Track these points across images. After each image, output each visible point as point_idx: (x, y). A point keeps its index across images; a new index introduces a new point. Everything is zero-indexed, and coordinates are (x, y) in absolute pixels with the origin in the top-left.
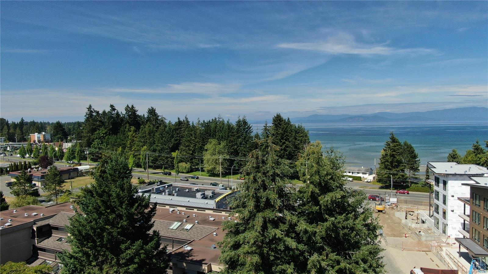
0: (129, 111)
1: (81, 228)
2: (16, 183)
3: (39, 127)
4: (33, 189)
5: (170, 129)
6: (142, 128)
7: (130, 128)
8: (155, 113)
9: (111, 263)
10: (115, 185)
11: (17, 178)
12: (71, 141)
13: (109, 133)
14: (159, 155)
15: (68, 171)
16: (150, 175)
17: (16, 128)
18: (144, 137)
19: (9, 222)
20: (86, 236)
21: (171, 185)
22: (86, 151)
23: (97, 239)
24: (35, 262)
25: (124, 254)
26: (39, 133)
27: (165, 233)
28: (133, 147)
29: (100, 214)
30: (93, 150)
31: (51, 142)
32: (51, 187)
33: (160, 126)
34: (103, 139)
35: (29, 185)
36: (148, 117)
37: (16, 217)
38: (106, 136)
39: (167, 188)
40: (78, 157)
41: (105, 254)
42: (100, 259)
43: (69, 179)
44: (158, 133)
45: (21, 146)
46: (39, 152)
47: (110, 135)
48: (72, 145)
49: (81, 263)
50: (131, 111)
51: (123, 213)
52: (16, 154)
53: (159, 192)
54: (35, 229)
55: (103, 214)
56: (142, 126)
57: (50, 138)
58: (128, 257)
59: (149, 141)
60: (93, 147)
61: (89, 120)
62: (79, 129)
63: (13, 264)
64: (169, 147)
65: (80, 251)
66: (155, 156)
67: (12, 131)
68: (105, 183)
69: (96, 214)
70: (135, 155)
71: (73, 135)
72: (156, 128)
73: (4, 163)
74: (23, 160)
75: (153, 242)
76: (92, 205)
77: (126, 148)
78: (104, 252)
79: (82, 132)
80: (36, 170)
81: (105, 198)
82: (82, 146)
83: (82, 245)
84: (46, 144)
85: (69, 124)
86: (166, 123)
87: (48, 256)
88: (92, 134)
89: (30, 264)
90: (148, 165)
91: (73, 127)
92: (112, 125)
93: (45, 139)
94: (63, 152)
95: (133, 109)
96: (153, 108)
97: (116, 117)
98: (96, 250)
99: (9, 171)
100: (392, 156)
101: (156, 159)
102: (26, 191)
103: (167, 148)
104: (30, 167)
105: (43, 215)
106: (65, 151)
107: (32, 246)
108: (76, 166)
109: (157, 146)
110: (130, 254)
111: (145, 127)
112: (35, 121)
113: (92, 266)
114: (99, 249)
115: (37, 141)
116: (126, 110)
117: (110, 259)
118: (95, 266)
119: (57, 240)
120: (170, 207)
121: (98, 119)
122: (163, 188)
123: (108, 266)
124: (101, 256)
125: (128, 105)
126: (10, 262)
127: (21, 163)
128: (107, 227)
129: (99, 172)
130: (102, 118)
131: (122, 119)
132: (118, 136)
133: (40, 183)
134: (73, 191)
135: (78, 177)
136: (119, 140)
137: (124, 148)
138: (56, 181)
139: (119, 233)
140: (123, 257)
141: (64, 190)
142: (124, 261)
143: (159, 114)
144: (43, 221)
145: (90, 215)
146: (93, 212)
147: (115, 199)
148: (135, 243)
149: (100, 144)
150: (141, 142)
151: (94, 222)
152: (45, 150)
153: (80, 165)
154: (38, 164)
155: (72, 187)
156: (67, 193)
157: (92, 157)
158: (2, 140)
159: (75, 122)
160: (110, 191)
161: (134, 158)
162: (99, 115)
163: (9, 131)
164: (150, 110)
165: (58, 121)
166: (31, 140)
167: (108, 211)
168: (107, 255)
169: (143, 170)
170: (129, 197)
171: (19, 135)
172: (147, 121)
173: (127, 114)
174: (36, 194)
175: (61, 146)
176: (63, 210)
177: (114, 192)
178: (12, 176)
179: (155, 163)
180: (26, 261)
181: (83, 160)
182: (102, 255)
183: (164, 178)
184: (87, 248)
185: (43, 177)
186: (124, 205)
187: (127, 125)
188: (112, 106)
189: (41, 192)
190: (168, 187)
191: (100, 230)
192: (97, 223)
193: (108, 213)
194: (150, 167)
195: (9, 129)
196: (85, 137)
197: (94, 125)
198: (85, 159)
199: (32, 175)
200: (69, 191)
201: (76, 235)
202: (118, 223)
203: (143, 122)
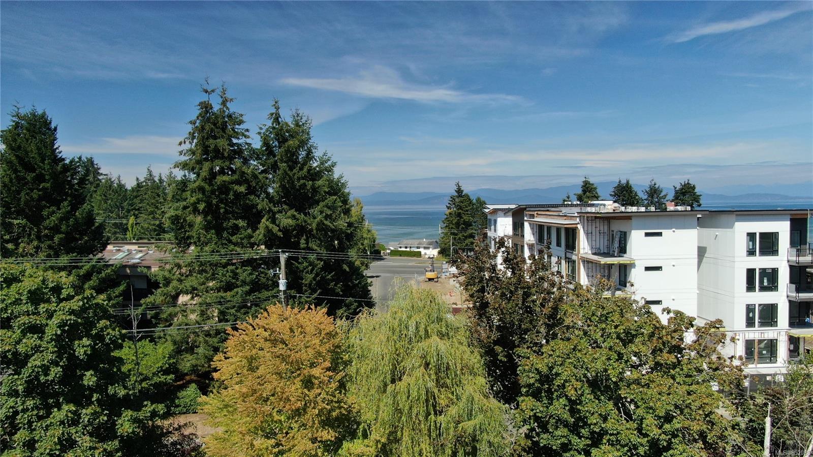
64: (118, 215)
100: (459, 215)
103: (115, 216)
120: (114, 247)
143: (99, 167)
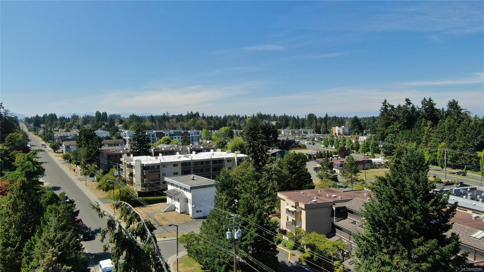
0: (426, 104)
1: (374, 214)
2: (321, 168)
3: (340, 122)
4: (333, 175)
5: (476, 124)
6: (441, 122)
7: (426, 123)
8: (457, 106)
9: (402, 254)
10: (410, 176)
11: (321, 164)
12: (366, 134)
13: (404, 127)
14: (461, 153)
15: (363, 162)
16: (448, 174)
17: (322, 122)
18: (442, 133)
19: (315, 199)
20: (378, 222)
21: (475, 189)
22: (380, 145)
23: (389, 227)
24: (333, 237)
25: (417, 250)
26: (340, 126)
27: (465, 240)
28: (429, 143)
29: (393, 203)
30: (386, 143)
31: (349, 135)
32: (347, 175)
33: (463, 121)
34: (397, 133)
35: (330, 171)
36: (448, 111)
37: (320, 196)
38: (400, 130)
39: (469, 191)
40: (372, 150)
41: (396, 244)
42: (392, 248)
43: (363, 169)
44: (460, 129)
45: (325, 137)
46: (339, 143)
47: (404, 130)
48: (367, 139)
49: (372, 247)
50: (429, 105)
51: (416, 206)
52: (321, 144)
53: (458, 194)
54: (334, 209)
55: (396, 204)
56: (440, 121)
57: (348, 131)
58: (421, 253)
59: (448, 137)
60: (387, 141)
61: (384, 115)
62: (373, 123)
63: (317, 234)
64: (474, 145)
65: (373, 235)
66: (455, 154)
67: (318, 124)
68: (399, 173)
69: (390, 203)
70: (431, 151)
71: (368, 130)
72: (457, 123)
73: (312, 151)
74: (326, 150)
75: (451, 246)
76: (385, 193)
77: (422, 143)
78: (395, 241)
79: (377, 126)
80: (336, 158)
81: (399, 188)
82: (376, 140)
83: (375, 230)
84: (344, 136)
85: (365, 119)
86: (471, 117)
87: (344, 235)
88: (386, 129)
89: (329, 238)
90: (447, 163)
91: (369, 122)
92: (407, 120)
93: (344, 132)
94: (359, 145)
95: (430, 102)
96: (455, 101)
97: (412, 111)
98: (388, 238)
99: (316, 158)
101: (456, 157)
102: (328, 176)
103: (472, 145)
104: (331, 156)
105: (341, 197)
106: (360, 143)
107: (331, 224)
108: (370, 158)
109: (459, 143)
110: (422, 251)
111: (444, 122)
112: (337, 116)
113: (383, 252)
114: (391, 237)
115: (337, 134)
116: (422, 104)
117: (401, 250)
118: (385, 254)
119: (352, 223)
120: (473, 212)
121: (392, 113)
122: (464, 190)
123: (398, 257)
124: (392, 246)
125: (425, 98)
126: (314, 232)
127: (324, 151)
128: (399, 217)
129: (394, 162)
130: (396, 113)
131: (418, 114)
132: (413, 130)
133: (339, 170)
134: (367, 181)
135: (371, 168)
136: (413, 135)
137: (419, 143)
138: (352, 170)
139: (411, 226)
140: (415, 252)
141: (359, 179)
142: (416, 257)
143: (462, 108)
144: (341, 203)
145: (384, 203)
146: (386, 201)
147: (409, 190)
148: (429, 241)
149: (393, 138)
150: (439, 138)
151: (387, 210)
152: (343, 142)
153: (374, 158)
154: (338, 154)
155: (366, 177)
156: (361, 182)
157: (385, 151)
158: (312, 132)
159: (370, 117)
160: (404, 182)
161: (430, 155)
162: (394, 109)
163: (316, 124)
164: (451, 103)
165: (355, 116)
166: (332, 132)
167: (401, 202)
168: (398, 245)
169: (439, 168)
170: (424, 190)
171: (323, 128)
172: (447, 115)
173: (423, 108)
174: (335, 179)
175: (357, 138)
176: (358, 197)
177: (408, 183)
178: (318, 162)
179: (454, 162)
180: (327, 235)
181: (377, 153)
182: (393, 244)
183: (465, 180)
184: (379, 234)
185: (341, 165)
186: (419, 199)
187: (424, 119)
188: (407, 100)
189: (340, 178)
190: (471, 190)
191: (393, 219)
192: (389, 212)
193: (401, 204)
194: (448, 166)
195: (317, 123)
196: (380, 131)
197: (389, 119)
198: (379, 152)
199: (333, 163)
200: (363, 181)
201: (369, 219)
202: (411, 216)
203: (441, 116)
